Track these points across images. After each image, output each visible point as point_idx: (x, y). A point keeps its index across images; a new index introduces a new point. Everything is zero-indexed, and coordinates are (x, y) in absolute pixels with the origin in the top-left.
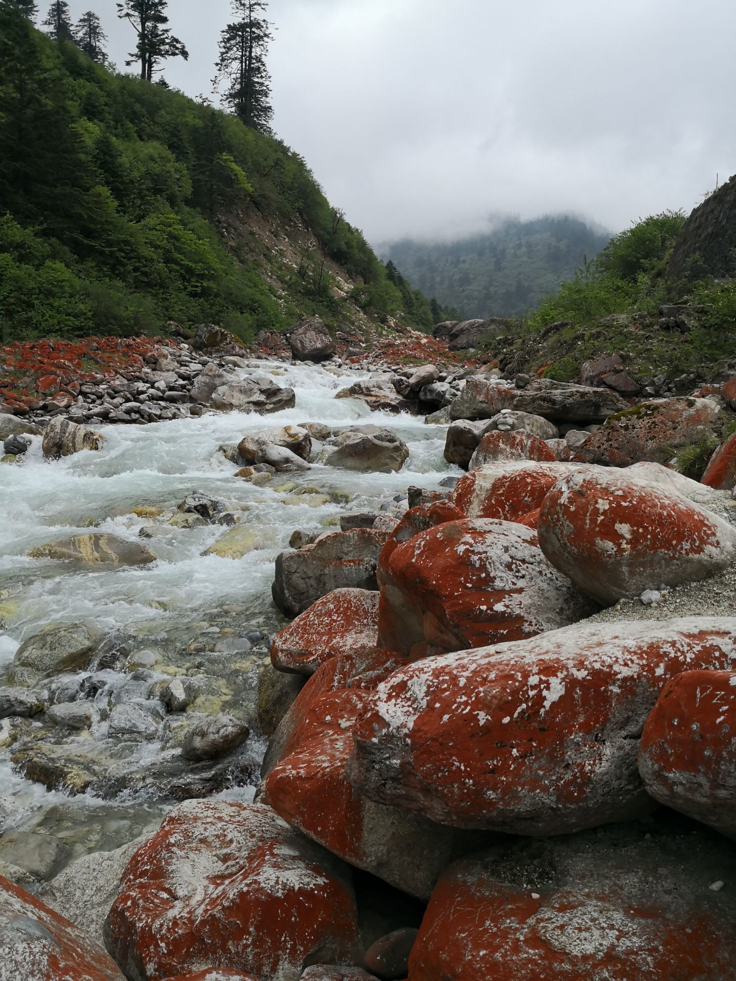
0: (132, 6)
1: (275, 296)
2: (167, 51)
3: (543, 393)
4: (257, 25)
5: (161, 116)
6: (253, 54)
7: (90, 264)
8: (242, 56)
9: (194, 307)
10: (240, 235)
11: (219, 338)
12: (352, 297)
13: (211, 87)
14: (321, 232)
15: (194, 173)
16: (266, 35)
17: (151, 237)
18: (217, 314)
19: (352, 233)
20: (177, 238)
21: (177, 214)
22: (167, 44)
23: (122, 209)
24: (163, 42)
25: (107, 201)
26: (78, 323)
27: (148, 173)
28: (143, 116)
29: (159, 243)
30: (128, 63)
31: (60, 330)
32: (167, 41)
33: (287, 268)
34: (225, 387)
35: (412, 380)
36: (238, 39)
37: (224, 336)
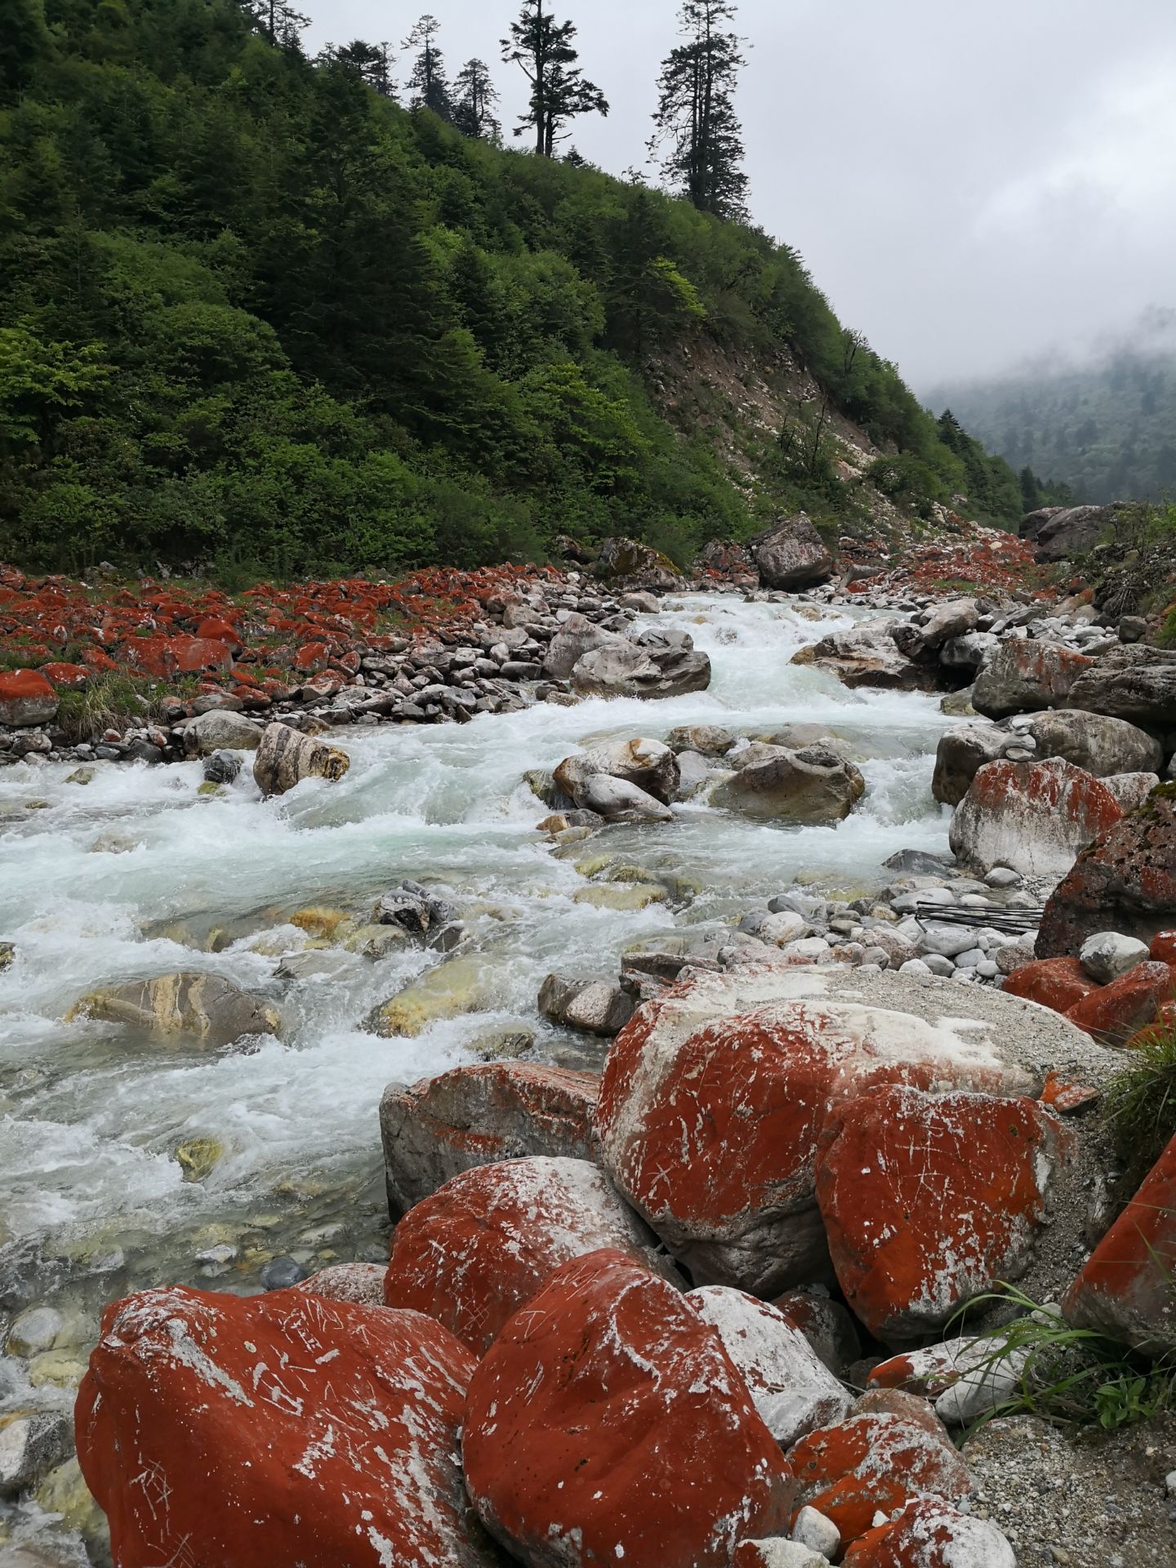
0: (524, 41)
1: (739, 484)
2: (577, 105)
3: (1126, 674)
4: (720, 44)
5: (563, 209)
6: (712, 93)
7: (440, 451)
8: (695, 98)
9: (601, 510)
10: (685, 387)
11: (635, 559)
12: (870, 477)
13: (645, 152)
14: (825, 372)
15: (609, 295)
16: (734, 59)
17: (535, 403)
18: (639, 520)
19: (879, 369)
20: (576, 401)
21: (577, 363)
22: (577, 93)
23: (492, 363)
24: (569, 91)
25: (468, 350)
26: (412, 546)
27: (535, 302)
28: (535, 213)
29: (546, 411)
30: (517, 132)
31: (386, 558)
32: (576, 89)
33: (761, 436)
34: (595, 653)
35: (927, 630)
36: (689, 71)
37: (642, 556)
